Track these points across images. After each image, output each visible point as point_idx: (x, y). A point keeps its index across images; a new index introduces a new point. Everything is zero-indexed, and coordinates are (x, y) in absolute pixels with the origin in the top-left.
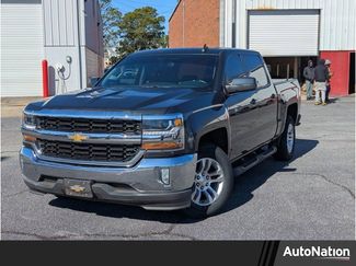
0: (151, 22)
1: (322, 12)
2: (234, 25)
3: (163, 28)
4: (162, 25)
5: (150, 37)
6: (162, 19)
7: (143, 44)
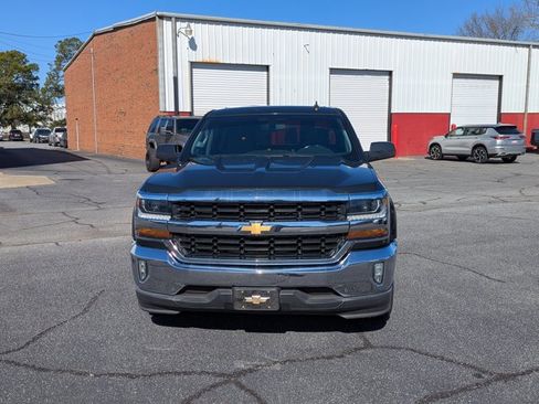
0: (20, 70)
1: (271, 68)
2: (176, 79)
3: (37, 78)
4: (35, 74)
5: (20, 89)
6: (35, 67)
7: (9, 98)
